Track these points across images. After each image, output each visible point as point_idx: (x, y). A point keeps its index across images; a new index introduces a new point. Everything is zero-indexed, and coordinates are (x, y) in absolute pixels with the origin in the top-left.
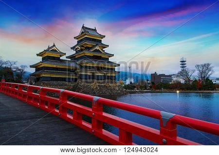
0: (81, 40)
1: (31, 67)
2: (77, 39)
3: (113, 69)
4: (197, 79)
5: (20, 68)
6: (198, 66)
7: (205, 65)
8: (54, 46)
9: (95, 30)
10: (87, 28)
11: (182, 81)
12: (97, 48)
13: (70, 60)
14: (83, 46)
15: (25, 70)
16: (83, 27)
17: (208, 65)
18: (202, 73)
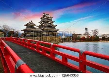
0: (43, 19)
1: (22, 31)
2: (41, 19)
3: (57, 32)
4: (92, 36)
5: (17, 31)
6: (93, 30)
7: (96, 30)
8: (32, 22)
9: (49, 15)
10: (45, 14)
11: (86, 37)
12: (50, 22)
13: (38, 28)
15: (19, 32)
16: (44, 14)
17: (97, 30)
18: (94, 33)
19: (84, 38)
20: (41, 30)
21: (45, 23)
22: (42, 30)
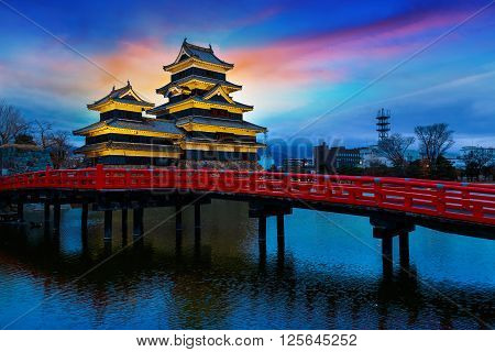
0: (181, 74)
1: (75, 133)
2: (170, 71)
6: (420, 129)
9: (210, 51)
10: (193, 47)
14: (187, 88)
16: (185, 44)
17: (443, 126)
18: (429, 144)
19: (384, 166)
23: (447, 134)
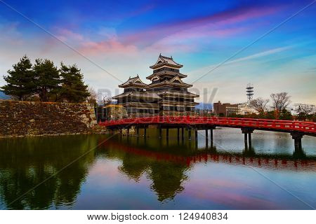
0: (159, 70)
1: (113, 98)
2: (153, 68)
3: (193, 101)
4: (272, 110)
6: (273, 95)
7: (281, 94)
9: (171, 59)
10: (164, 57)
11: (258, 114)
12: (177, 78)
16: (160, 56)
17: (285, 94)
18: (277, 103)
19: (254, 114)
20: (158, 97)
21: (165, 79)
22: (161, 96)
23: (287, 98)
